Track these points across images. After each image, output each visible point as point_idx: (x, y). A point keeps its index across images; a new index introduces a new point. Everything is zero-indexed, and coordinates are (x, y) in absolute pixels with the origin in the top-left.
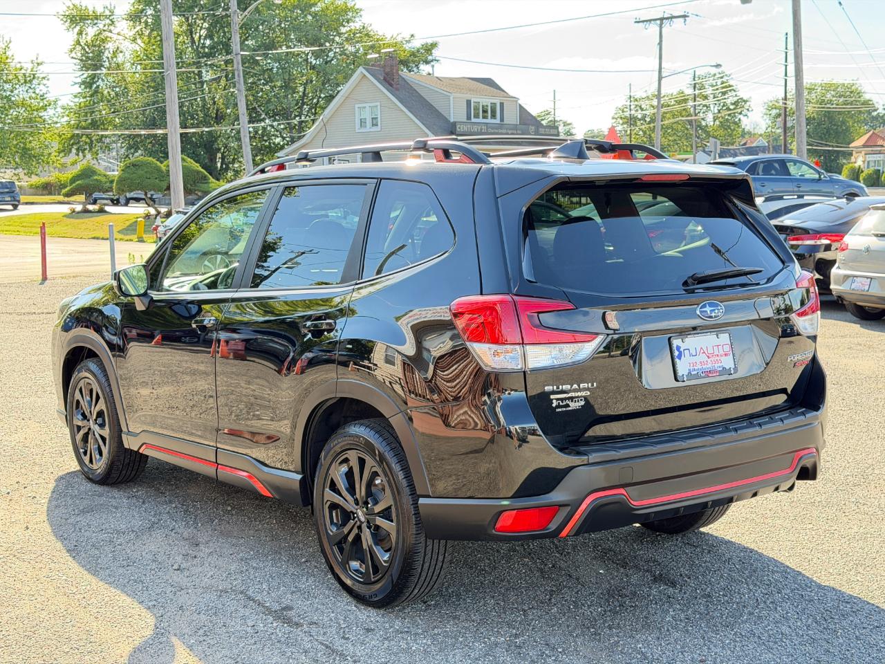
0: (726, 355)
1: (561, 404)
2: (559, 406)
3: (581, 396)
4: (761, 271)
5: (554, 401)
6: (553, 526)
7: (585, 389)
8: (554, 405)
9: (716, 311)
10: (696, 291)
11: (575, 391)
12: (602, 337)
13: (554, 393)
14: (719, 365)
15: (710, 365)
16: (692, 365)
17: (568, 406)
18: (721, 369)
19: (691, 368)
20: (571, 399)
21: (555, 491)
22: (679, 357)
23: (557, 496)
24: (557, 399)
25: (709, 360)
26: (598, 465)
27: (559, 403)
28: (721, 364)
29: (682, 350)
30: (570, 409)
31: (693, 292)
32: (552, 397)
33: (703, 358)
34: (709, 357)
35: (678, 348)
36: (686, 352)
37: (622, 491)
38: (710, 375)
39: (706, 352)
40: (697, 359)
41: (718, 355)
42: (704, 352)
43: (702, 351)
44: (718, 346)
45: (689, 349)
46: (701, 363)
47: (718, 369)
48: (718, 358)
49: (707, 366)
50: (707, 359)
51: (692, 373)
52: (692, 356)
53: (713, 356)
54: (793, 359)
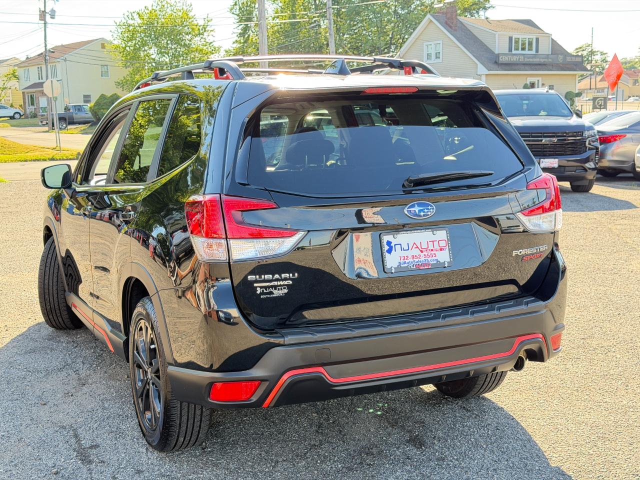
0: (441, 250)
1: (265, 291)
2: (262, 293)
3: (283, 285)
4: (491, 174)
5: (258, 289)
6: (254, 399)
7: (286, 279)
8: (258, 292)
9: (426, 211)
10: (413, 192)
11: (277, 280)
12: (303, 233)
13: (257, 281)
14: (434, 258)
15: (422, 259)
16: (402, 258)
17: (271, 293)
19: (402, 261)
20: (275, 287)
21: (254, 368)
22: (389, 251)
23: (257, 372)
24: (261, 287)
25: (422, 255)
26: (294, 347)
27: (263, 291)
28: (436, 258)
29: (393, 245)
30: (273, 296)
31: (411, 193)
32: (256, 285)
33: (416, 252)
34: (422, 252)
35: (389, 243)
36: (398, 247)
37: (321, 369)
38: (421, 268)
39: (419, 247)
40: (409, 253)
41: (432, 250)
42: (417, 247)
43: (415, 246)
44: (433, 241)
45: (400, 245)
46: (413, 256)
47: (431, 263)
48: (433, 253)
49: (420, 260)
50: (420, 253)
51: (402, 266)
52: (404, 250)
53: (427, 250)
54: (519, 254)
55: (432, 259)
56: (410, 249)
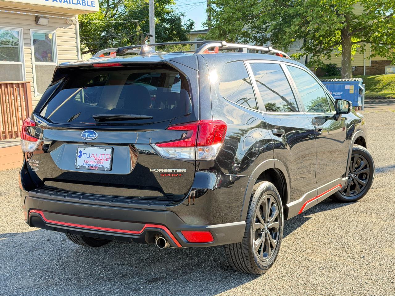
0: (106, 160)
3: (37, 166)
5: (31, 166)
7: (36, 163)
8: (31, 168)
9: (91, 136)
12: (40, 140)
13: (29, 162)
14: (101, 164)
15: (95, 164)
16: (85, 161)
17: (34, 169)
18: (101, 167)
19: (85, 163)
22: (80, 157)
25: (96, 161)
26: (31, 198)
28: (103, 165)
29: (82, 153)
30: (35, 171)
32: (29, 164)
33: (93, 159)
34: (96, 159)
35: (81, 152)
36: (85, 155)
38: (92, 169)
39: (95, 157)
40: (89, 159)
41: (102, 160)
42: (94, 157)
43: (93, 156)
44: (103, 155)
45: (86, 154)
46: (91, 162)
47: (99, 167)
48: (102, 161)
49: (94, 164)
50: (95, 160)
51: (84, 166)
52: (87, 157)
53: (99, 159)
54: (155, 171)
55: (101, 165)
56: (90, 157)
